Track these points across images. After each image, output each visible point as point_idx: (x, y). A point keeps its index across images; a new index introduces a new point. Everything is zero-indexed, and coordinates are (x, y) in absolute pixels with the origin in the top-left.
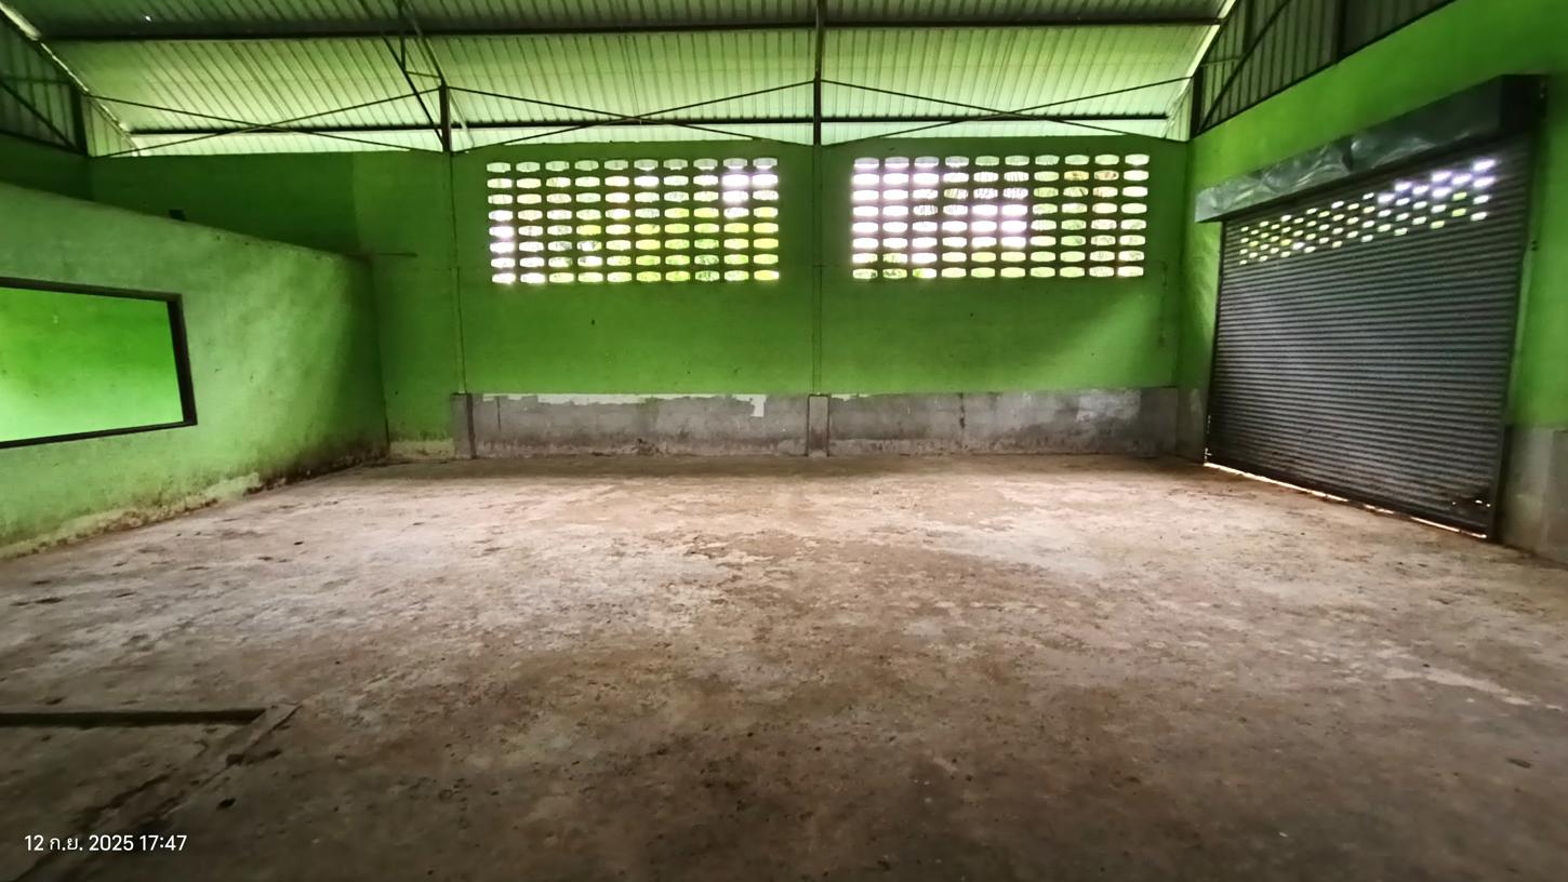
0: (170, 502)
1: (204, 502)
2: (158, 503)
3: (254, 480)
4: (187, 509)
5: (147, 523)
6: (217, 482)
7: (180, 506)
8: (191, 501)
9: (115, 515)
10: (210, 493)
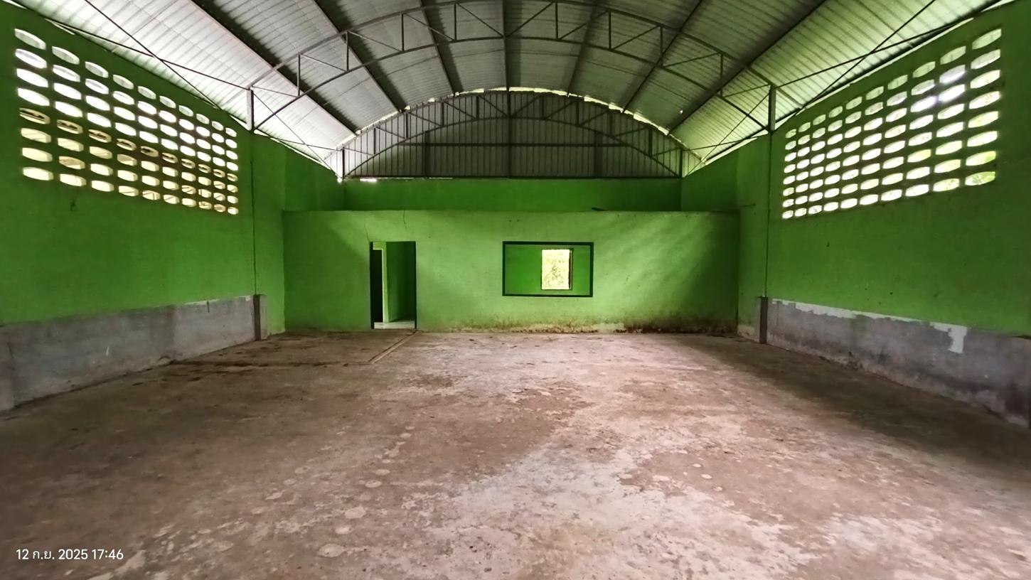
0: (574, 327)
1: (591, 330)
2: (569, 326)
3: (621, 327)
4: (582, 331)
5: (563, 332)
6: (599, 323)
7: (579, 329)
8: (584, 328)
9: (551, 326)
10: (595, 327)
